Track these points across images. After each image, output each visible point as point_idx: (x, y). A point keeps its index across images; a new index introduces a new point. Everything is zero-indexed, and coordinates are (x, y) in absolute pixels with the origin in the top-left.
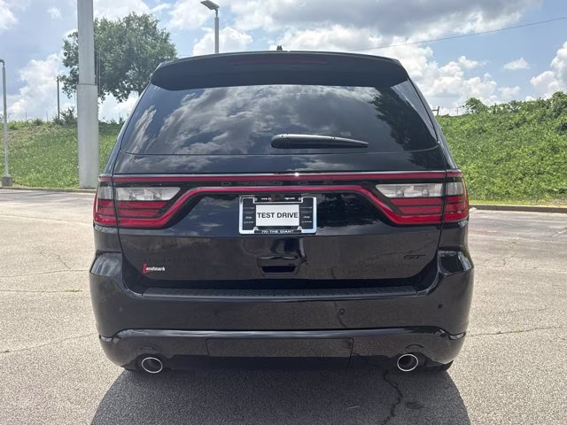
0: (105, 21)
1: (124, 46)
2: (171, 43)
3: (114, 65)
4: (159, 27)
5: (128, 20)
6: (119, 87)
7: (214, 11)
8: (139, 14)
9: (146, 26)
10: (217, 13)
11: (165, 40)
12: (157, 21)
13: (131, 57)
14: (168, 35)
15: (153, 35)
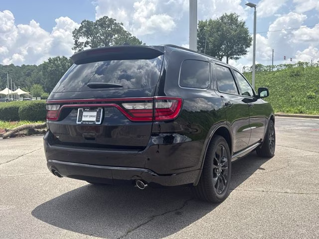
0: (211, 20)
1: (219, 32)
2: (246, 27)
3: (214, 44)
4: (239, 19)
5: (222, 18)
6: (217, 55)
7: (254, 8)
8: (229, 14)
9: (232, 20)
10: (255, 9)
11: (242, 26)
12: (238, 16)
13: (223, 38)
14: (244, 23)
15: (236, 24)
